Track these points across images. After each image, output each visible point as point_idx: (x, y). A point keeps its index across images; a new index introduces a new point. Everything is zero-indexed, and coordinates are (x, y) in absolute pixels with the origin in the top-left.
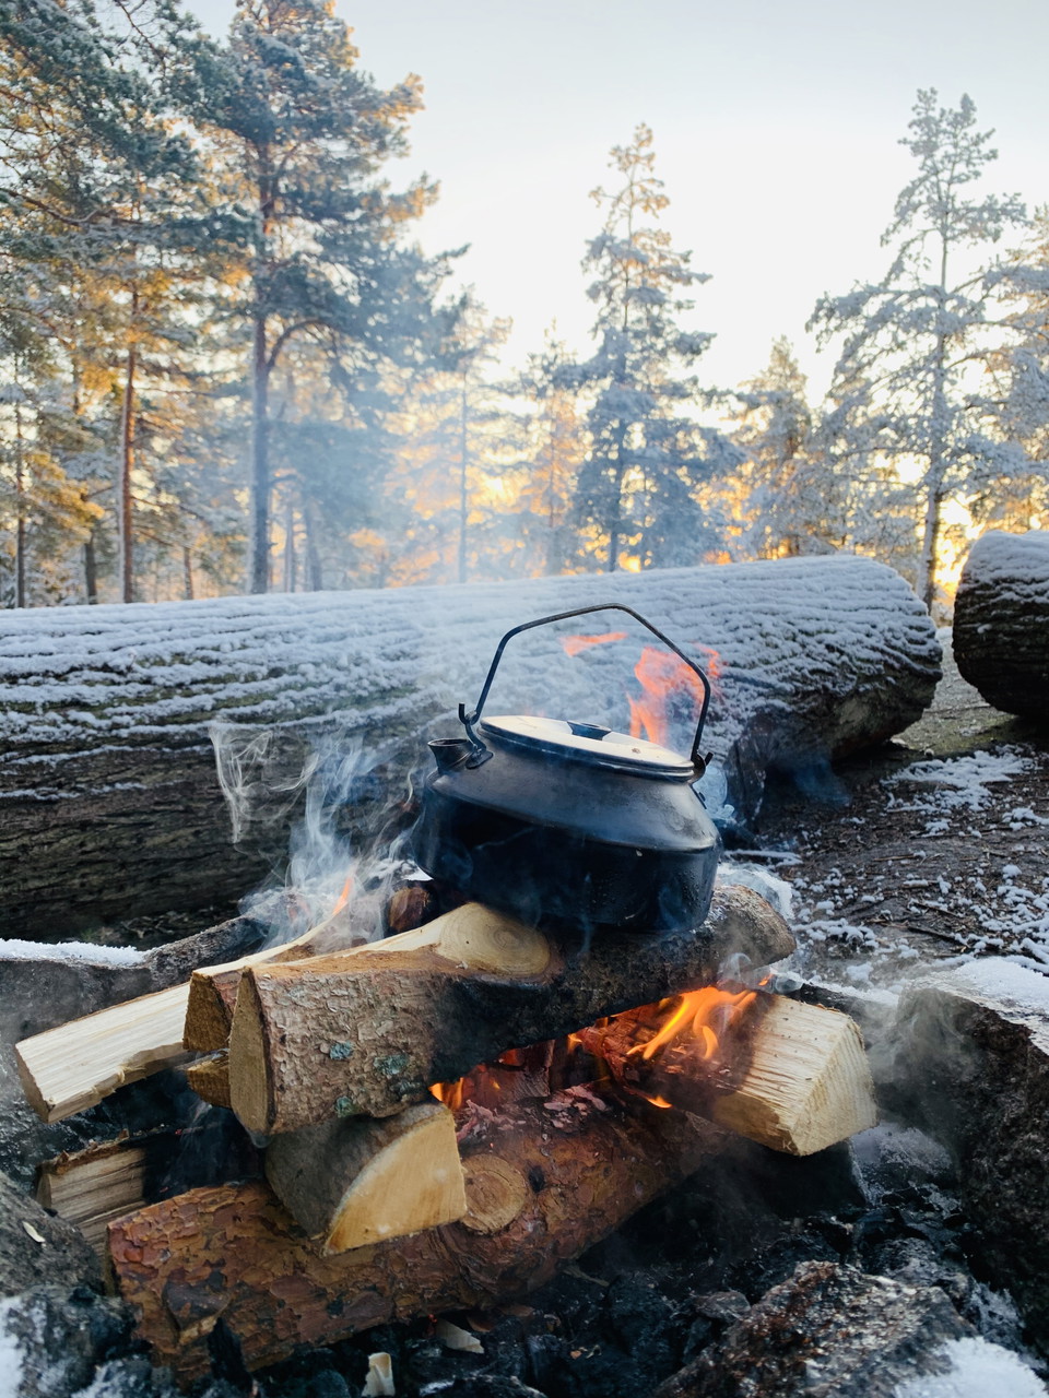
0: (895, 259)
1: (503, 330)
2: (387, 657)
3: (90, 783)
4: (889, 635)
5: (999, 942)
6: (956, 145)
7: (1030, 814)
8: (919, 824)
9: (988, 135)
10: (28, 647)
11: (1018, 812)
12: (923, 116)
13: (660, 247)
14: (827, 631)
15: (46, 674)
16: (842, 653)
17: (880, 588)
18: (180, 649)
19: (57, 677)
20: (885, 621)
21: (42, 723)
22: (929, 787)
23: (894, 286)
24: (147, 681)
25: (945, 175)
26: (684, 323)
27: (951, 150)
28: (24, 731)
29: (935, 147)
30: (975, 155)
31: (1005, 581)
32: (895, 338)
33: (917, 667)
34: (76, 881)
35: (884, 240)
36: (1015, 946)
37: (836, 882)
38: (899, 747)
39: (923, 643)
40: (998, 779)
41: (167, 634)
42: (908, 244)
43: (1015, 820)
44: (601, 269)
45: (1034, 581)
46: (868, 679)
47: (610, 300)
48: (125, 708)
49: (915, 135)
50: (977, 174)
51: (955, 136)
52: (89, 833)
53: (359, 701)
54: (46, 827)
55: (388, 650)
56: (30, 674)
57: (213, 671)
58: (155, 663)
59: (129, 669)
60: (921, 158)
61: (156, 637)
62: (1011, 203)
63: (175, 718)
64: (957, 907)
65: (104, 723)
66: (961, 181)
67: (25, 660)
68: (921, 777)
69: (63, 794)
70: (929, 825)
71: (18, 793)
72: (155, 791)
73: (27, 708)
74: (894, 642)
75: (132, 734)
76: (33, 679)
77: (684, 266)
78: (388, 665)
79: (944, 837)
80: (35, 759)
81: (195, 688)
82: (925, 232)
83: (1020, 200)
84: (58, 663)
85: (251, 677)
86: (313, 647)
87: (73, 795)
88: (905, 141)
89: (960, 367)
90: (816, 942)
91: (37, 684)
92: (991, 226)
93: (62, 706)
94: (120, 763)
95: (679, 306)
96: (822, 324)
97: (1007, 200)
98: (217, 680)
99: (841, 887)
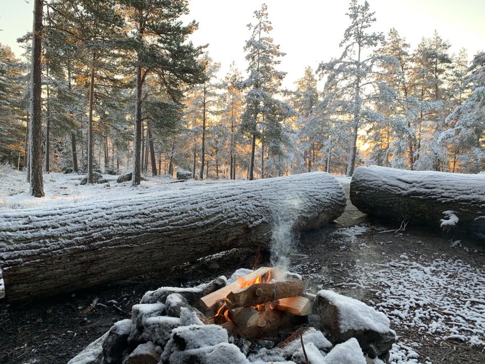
0: (344, 51)
1: (218, 67)
2: (208, 208)
3: (141, 242)
4: (332, 195)
5: (352, 279)
6: (363, 16)
7: (365, 245)
8: (337, 247)
9: (373, 14)
10: (125, 209)
11: (362, 244)
12: (353, 6)
13: (269, 43)
14: (316, 195)
15: (130, 216)
16: (320, 201)
17: (330, 182)
18: (160, 208)
19: (132, 217)
20: (331, 191)
21: (130, 229)
22: (341, 236)
23: (344, 60)
24: (153, 217)
25: (360, 25)
26: (277, 68)
27: (362, 18)
28: (126, 230)
29: (357, 16)
30: (369, 19)
31: (363, 180)
32: (344, 76)
33: (340, 203)
34: (136, 266)
35: (341, 45)
36: (355, 280)
37: (317, 263)
38: (335, 223)
39: (342, 197)
40: (360, 234)
41: (156, 204)
42: (348, 47)
43: (361, 247)
44: (251, 50)
45: (370, 181)
46: (327, 207)
47: (253, 60)
48: (148, 224)
49: (351, 12)
50: (370, 26)
51: (363, 14)
52: (140, 254)
53: (201, 219)
54: (131, 253)
55: (208, 206)
56: (126, 216)
57: (168, 214)
58: (154, 212)
59: (149, 214)
60: (352, 19)
61: (154, 205)
62: (380, 35)
63: (160, 226)
64: (344, 270)
65: (144, 228)
66: (365, 28)
67: (125, 213)
68: (340, 233)
69: (135, 245)
70: (341, 247)
71: (125, 246)
72: (155, 244)
73: (126, 225)
74: (334, 197)
75: (150, 230)
76: (127, 217)
77: (277, 50)
78: (208, 210)
79: (344, 251)
80: (129, 237)
81: (164, 218)
82: (354, 43)
83: (383, 34)
84: (133, 213)
85: (177, 215)
86: (190, 206)
87: (137, 246)
88: (347, 14)
89: (364, 87)
90: (311, 279)
91: (128, 219)
92: (374, 42)
93: (134, 224)
94: (147, 238)
95: (275, 63)
96: (321, 72)
97: (379, 34)
98: (169, 216)
99: (318, 264)
